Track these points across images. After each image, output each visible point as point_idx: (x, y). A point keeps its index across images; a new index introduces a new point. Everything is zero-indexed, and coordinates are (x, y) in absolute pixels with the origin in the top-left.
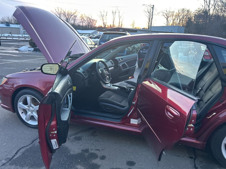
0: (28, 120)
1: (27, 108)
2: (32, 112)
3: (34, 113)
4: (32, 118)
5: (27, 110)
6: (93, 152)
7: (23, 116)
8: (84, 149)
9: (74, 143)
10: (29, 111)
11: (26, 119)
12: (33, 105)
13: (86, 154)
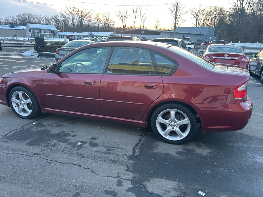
0: (20, 112)
1: (19, 102)
2: (23, 105)
3: (24, 106)
4: (24, 110)
5: (19, 104)
6: (68, 133)
7: (16, 109)
8: (62, 131)
9: (55, 128)
10: (21, 105)
11: (19, 111)
12: (23, 99)
13: (62, 134)
